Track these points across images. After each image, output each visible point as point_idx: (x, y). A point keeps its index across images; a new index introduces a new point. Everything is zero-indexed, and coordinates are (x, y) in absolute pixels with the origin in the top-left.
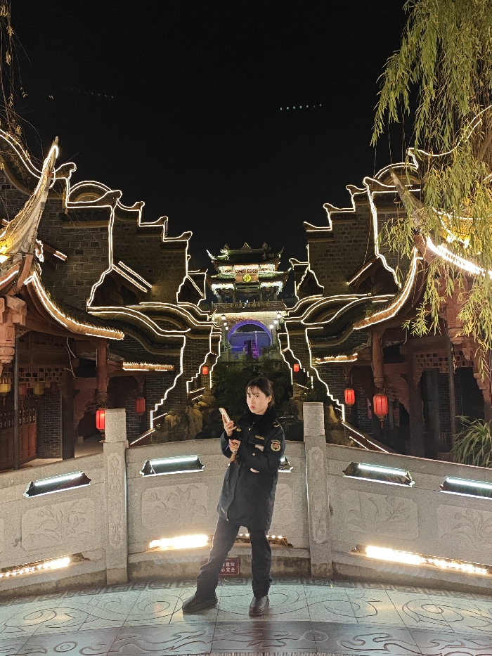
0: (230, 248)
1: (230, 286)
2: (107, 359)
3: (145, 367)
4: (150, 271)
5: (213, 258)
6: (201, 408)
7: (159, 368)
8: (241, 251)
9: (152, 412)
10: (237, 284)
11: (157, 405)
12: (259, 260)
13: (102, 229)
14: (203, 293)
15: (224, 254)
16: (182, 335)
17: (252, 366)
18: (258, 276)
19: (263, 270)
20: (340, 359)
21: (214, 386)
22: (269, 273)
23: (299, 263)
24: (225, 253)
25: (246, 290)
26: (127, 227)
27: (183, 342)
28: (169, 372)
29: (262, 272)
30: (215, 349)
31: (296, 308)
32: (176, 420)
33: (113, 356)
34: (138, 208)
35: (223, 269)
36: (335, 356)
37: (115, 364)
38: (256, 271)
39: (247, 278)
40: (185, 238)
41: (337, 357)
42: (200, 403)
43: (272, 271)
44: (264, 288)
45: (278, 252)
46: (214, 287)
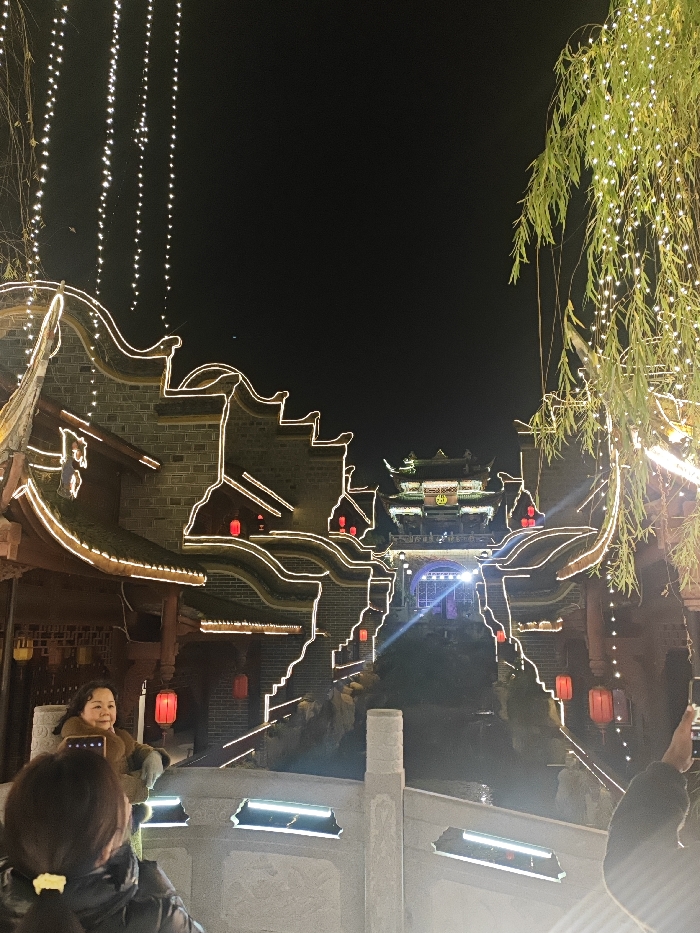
0: (418, 457)
1: (417, 511)
2: (178, 614)
3: (245, 628)
4: (291, 487)
5: (392, 470)
6: (354, 693)
7: (271, 630)
8: (434, 462)
9: (267, 697)
10: (426, 509)
11: (275, 687)
12: (460, 476)
13: (210, 426)
14: (371, 520)
15: (409, 465)
16: (317, 579)
17: (444, 630)
18: (456, 497)
19: (464, 488)
20: (544, 626)
21: (378, 658)
22: (473, 493)
23: (511, 479)
24: (411, 464)
25: (438, 518)
26: (262, 426)
27: (317, 592)
28: (292, 636)
29: (463, 492)
30: (379, 603)
31: (502, 545)
32: (314, 710)
33: (187, 610)
34: (280, 401)
35: (408, 487)
36: (538, 621)
37: (190, 622)
38: (455, 489)
39: (441, 500)
40: (342, 442)
41: (541, 624)
42: (354, 684)
43: (477, 491)
44: (467, 514)
45: (487, 463)
46: (394, 511)
